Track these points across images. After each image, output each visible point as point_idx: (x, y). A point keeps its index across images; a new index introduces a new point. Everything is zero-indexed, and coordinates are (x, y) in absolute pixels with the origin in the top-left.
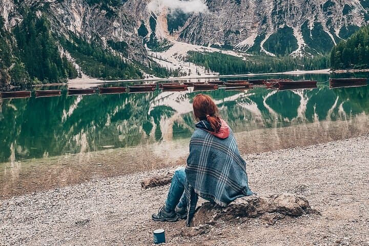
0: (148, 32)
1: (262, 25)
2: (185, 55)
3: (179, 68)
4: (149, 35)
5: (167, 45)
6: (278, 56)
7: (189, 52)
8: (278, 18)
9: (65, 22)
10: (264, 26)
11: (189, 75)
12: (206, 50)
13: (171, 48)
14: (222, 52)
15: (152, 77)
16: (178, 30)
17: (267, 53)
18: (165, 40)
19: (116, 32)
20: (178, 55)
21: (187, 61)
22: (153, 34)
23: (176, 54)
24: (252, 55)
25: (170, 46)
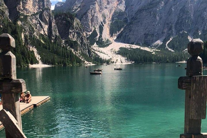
0: (97, 35)
1: (169, 31)
2: (117, 49)
3: (111, 58)
4: (98, 37)
5: (109, 43)
6: (176, 52)
7: (121, 48)
8: (179, 26)
9: (38, 28)
10: (170, 32)
11: (116, 62)
12: (132, 47)
13: (110, 45)
14: (141, 49)
15: (90, 64)
16: (116, 34)
17: (169, 49)
18: (108, 40)
19: (72, 35)
20: (113, 50)
21: (117, 54)
22: (101, 36)
23: (112, 49)
24: (159, 51)
25: (110, 44)
